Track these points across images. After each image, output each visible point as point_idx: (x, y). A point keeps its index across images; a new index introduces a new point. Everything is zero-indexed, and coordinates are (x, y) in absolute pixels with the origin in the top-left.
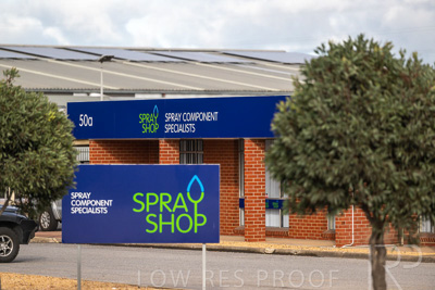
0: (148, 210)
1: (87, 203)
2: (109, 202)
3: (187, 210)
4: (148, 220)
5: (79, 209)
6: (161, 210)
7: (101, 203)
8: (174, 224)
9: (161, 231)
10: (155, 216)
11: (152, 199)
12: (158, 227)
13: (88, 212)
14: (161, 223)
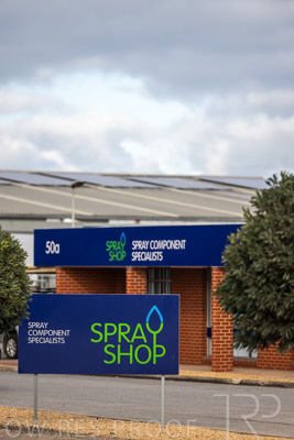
1: (44, 333)
2: (67, 332)
5: (36, 339)
7: (58, 333)
13: (45, 342)
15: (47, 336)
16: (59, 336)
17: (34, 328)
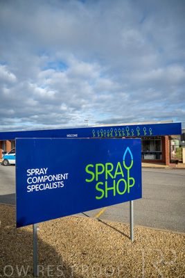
0: (97, 180)
1: (44, 179)
2: (65, 176)
3: (123, 176)
4: (97, 189)
5: (36, 187)
6: (107, 178)
7: (58, 178)
8: (115, 188)
9: (106, 196)
10: (102, 183)
11: (100, 169)
12: (104, 193)
13: (45, 188)
14: (107, 189)
15: (47, 181)
16: (59, 180)
17: (34, 175)
